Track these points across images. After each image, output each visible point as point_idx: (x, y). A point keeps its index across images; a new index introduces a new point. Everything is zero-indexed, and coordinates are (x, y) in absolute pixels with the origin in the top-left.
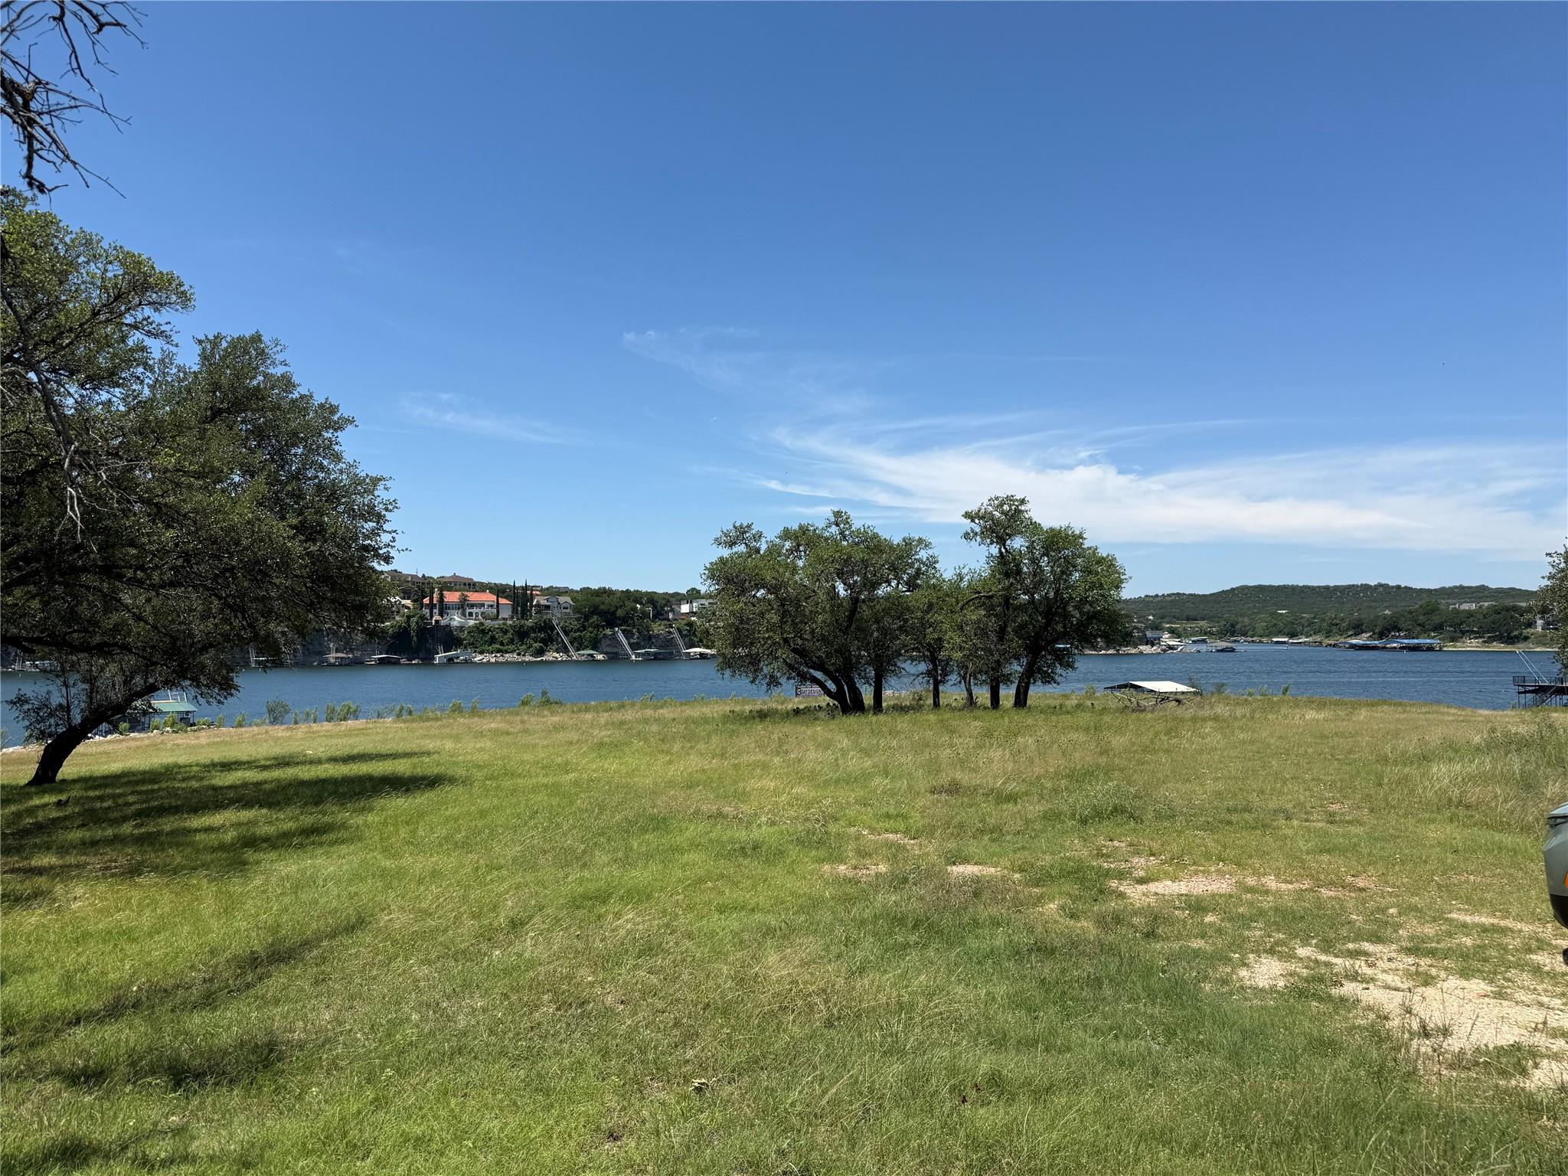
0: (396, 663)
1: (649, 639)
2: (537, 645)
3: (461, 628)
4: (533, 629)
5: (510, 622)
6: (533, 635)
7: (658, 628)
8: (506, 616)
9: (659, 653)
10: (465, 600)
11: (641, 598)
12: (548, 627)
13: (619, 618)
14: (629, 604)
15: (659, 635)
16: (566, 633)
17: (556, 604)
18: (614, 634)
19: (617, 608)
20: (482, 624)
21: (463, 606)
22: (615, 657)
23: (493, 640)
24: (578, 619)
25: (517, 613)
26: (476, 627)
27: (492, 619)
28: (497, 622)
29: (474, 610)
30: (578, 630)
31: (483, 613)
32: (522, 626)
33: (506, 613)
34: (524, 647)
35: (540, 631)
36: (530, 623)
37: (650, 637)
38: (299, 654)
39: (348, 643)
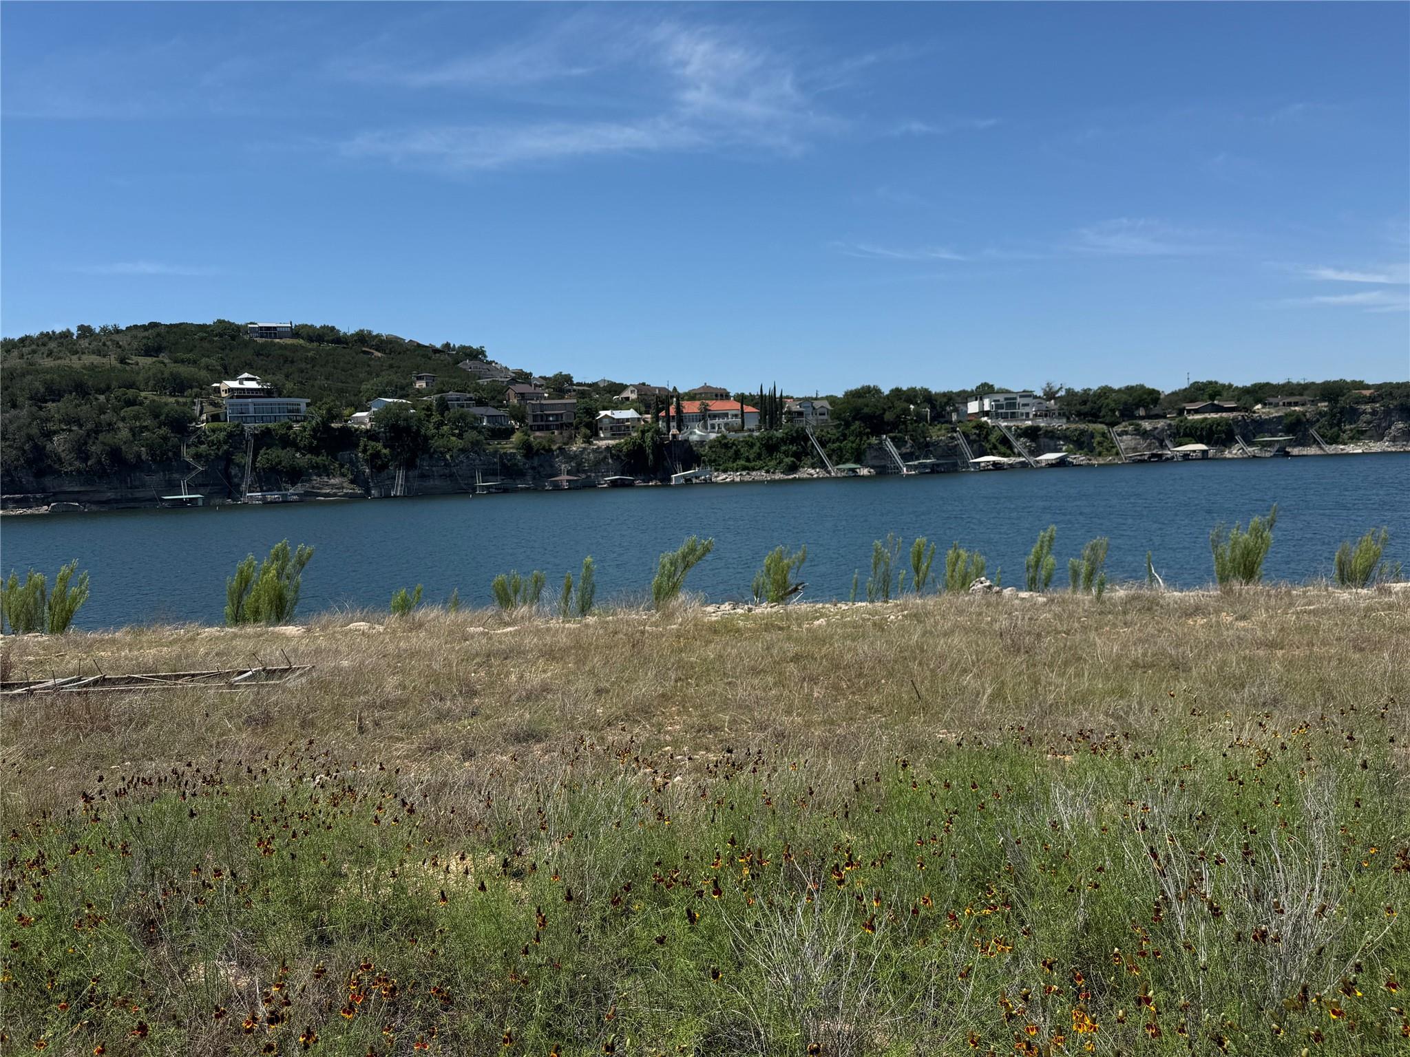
0: (630, 485)
1: (925, 448)
2: (788, 460)
3: (701, 443)
4: (783, 441)
5: (756, 434)
6: (783, 448)
7: (937, 434)
8: (752, 426)
9: (938, 465)
10: (706, 410)
11: (915, 396)
12: (800, 438)
13: (888, 424)
14: (900, 405)
15: (937, 443)
16: (823, 444)
17: (811, 409)
18: (881, 443)
19: (884, 410)
20: (724, 437)
21: (705, 416)
22: (884, 471)
23: (737, 455)
24: (837, 427)
25: (765, 423)
26: (717, 440)
27: (736, 431)
28: (740, 434)
29: (717, 421)
30: (838, 439)
31: (726, 424)
32: (771, 438)
33: (752, 423)
34: (773, 463)
35: (792, 443)
36: (779, 433)
37: (927, 445)
38: (528, 478)
39: (579, 464)
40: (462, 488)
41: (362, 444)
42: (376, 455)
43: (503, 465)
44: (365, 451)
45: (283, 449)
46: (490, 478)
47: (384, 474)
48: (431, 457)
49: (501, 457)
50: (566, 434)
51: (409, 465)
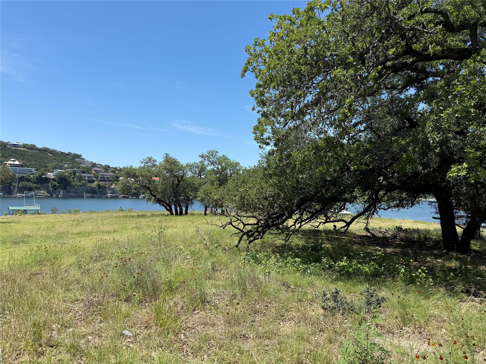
0: (128, 198)
38: (99, 194)
39: (114, 191)
40: (79, 196)
41: (51, 182)
42: (55, 185)
43: (92, 190)
44: (52, 184)
45: (27, 182)
46: (87, 193)
47: (57, 191)
48: (71, 187)
49: (91, 188)
50: (110, 183)
51: (64, 188)
